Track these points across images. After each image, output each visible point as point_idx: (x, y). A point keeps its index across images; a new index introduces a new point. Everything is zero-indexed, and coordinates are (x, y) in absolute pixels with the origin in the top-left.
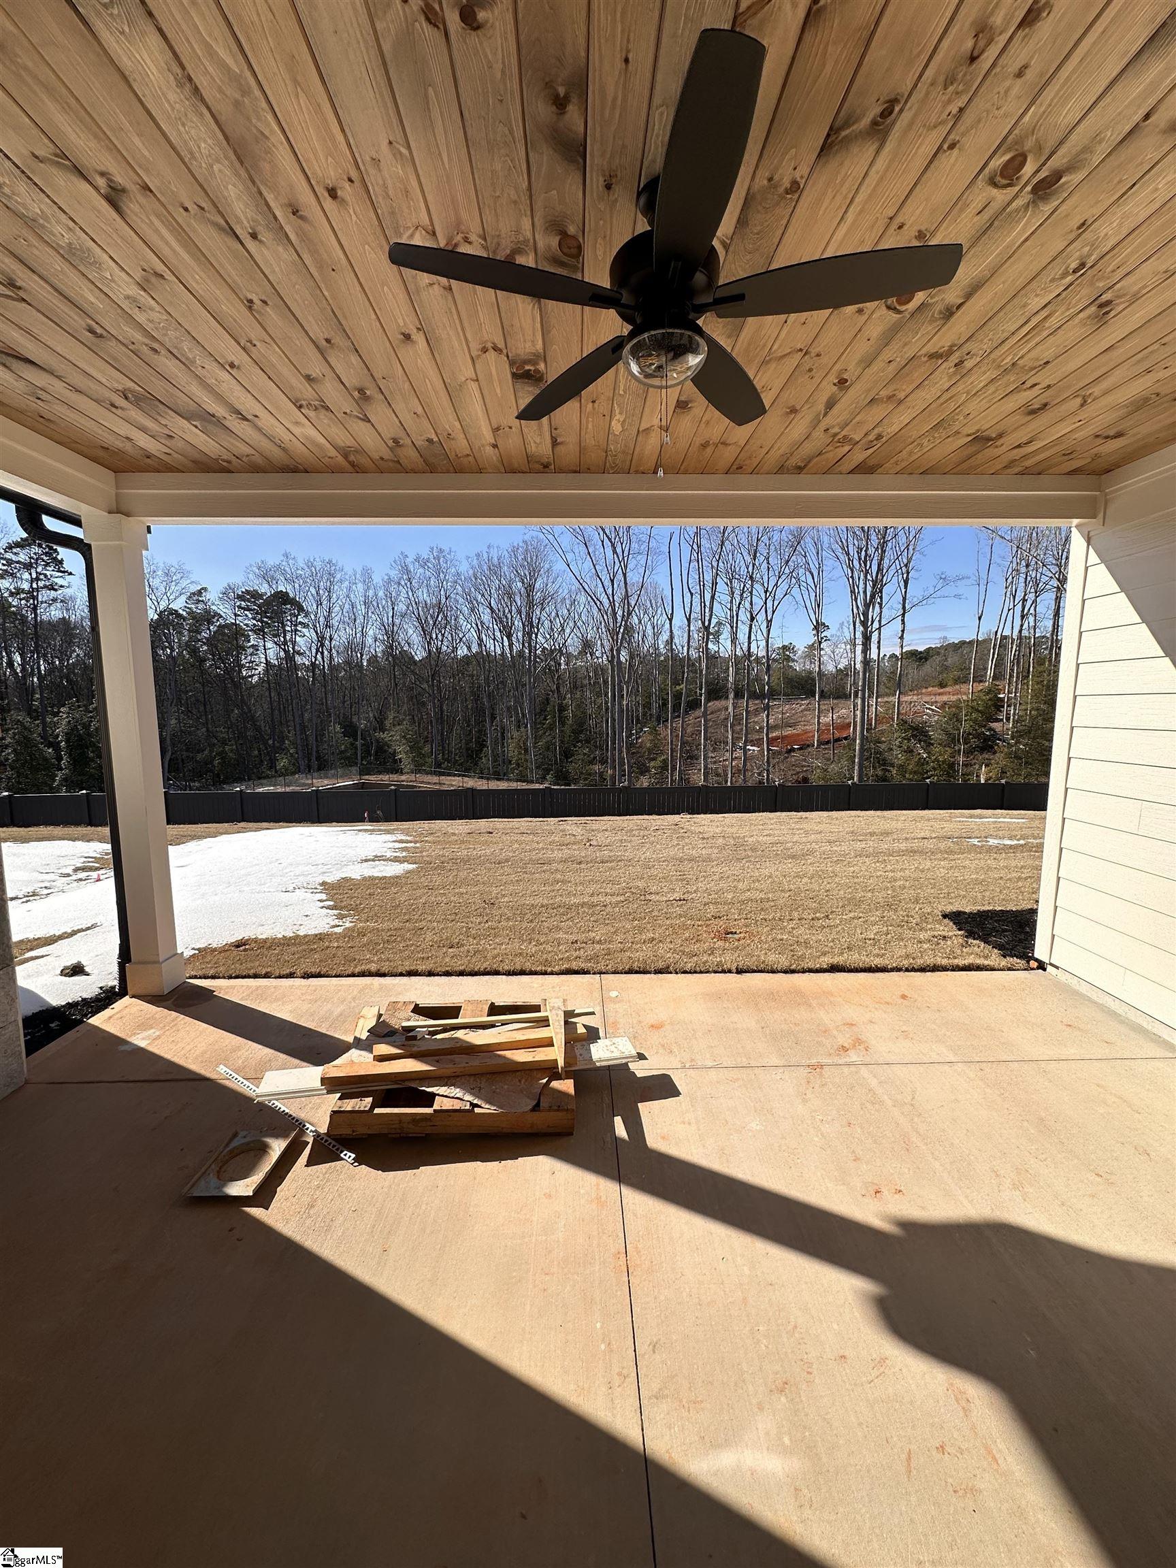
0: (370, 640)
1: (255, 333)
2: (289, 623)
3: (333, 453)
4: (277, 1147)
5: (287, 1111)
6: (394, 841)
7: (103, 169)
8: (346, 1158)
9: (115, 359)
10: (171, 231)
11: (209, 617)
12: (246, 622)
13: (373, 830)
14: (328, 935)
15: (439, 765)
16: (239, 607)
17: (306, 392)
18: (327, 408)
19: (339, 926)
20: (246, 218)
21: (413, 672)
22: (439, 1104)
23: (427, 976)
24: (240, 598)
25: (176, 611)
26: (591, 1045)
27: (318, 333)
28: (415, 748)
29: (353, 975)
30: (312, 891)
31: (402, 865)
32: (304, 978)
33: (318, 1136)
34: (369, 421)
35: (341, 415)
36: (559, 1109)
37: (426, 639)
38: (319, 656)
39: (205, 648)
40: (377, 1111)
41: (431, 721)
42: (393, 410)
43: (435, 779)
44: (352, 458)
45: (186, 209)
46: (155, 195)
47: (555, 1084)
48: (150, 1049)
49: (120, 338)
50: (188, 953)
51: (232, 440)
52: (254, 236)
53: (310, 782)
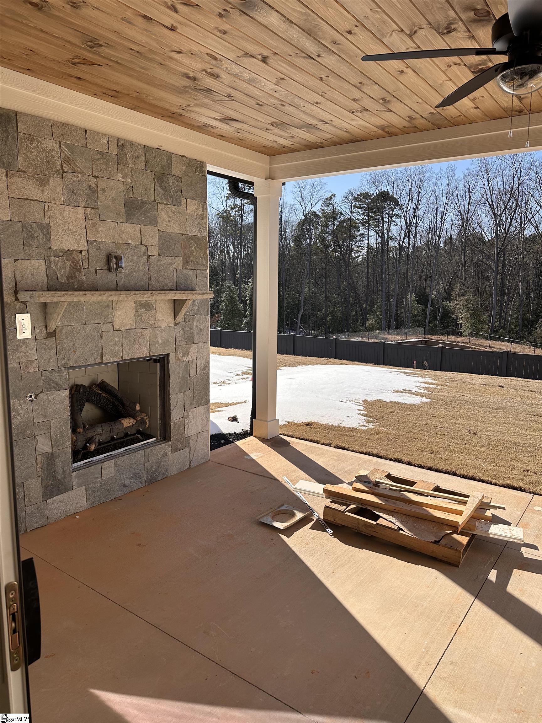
0: (447, 226)
1: (326, 88)
2: (387, 216)
3: (376, 129)
4: (299, 515)
5: (308, 504)
6: (422, 382)
7: (260, 53)
8: (329, 532)
9: (267, 112)
10: (286, 64)
11: (334, 215)
12: (358, 217)
13: (411, 373)
14: (357, 430)
15: (495, 331)
16: (355, 206)
17: (356, 106)
18: (367, 110)
19: (365, 426)
20: (315, 51)
21: (481, 252)
22: (380, 521)
23: (407, 464)
24: (356, 199)
25: (315, 213)
26: (492, 525)
27: (355, 81)
28: (475, 316)
29: (362, 453)
30: (356, 403)
31: (421, 398)
32: (335, 447)
33: (319, 518)
34: (392, 111)
35: (375, 112)
36: (451, 548)
37: (496, 221)
38: (406, 240)
39: (330, 238)
40: (347, 513)
41: (492, 293)
42: (404, 104)
43: (487, 343)
44: (387, 130)
45: (291, 55)
46: (279, 55)
47: (455, 536)
48: (257, 461)
49: (269, 104)
50: (281, 423)
51: (322, 133)
52: (319, 56)
53: (386, 337)
